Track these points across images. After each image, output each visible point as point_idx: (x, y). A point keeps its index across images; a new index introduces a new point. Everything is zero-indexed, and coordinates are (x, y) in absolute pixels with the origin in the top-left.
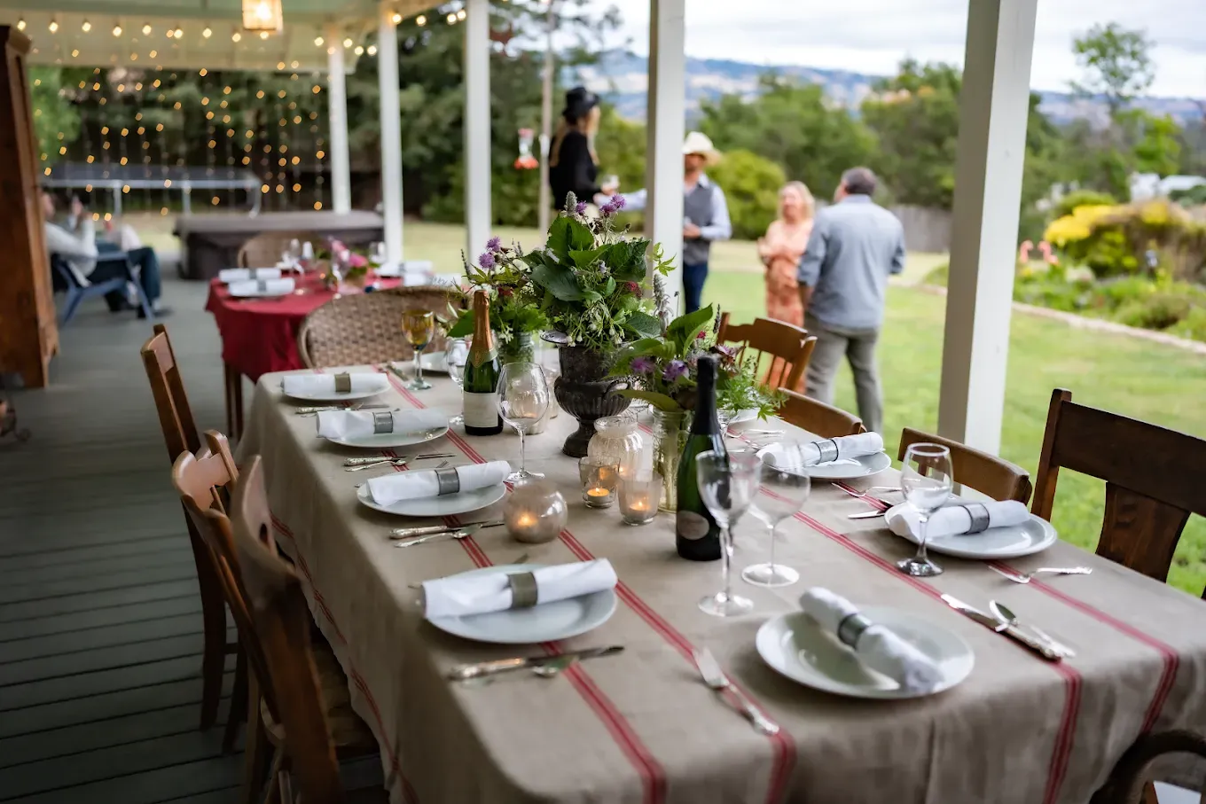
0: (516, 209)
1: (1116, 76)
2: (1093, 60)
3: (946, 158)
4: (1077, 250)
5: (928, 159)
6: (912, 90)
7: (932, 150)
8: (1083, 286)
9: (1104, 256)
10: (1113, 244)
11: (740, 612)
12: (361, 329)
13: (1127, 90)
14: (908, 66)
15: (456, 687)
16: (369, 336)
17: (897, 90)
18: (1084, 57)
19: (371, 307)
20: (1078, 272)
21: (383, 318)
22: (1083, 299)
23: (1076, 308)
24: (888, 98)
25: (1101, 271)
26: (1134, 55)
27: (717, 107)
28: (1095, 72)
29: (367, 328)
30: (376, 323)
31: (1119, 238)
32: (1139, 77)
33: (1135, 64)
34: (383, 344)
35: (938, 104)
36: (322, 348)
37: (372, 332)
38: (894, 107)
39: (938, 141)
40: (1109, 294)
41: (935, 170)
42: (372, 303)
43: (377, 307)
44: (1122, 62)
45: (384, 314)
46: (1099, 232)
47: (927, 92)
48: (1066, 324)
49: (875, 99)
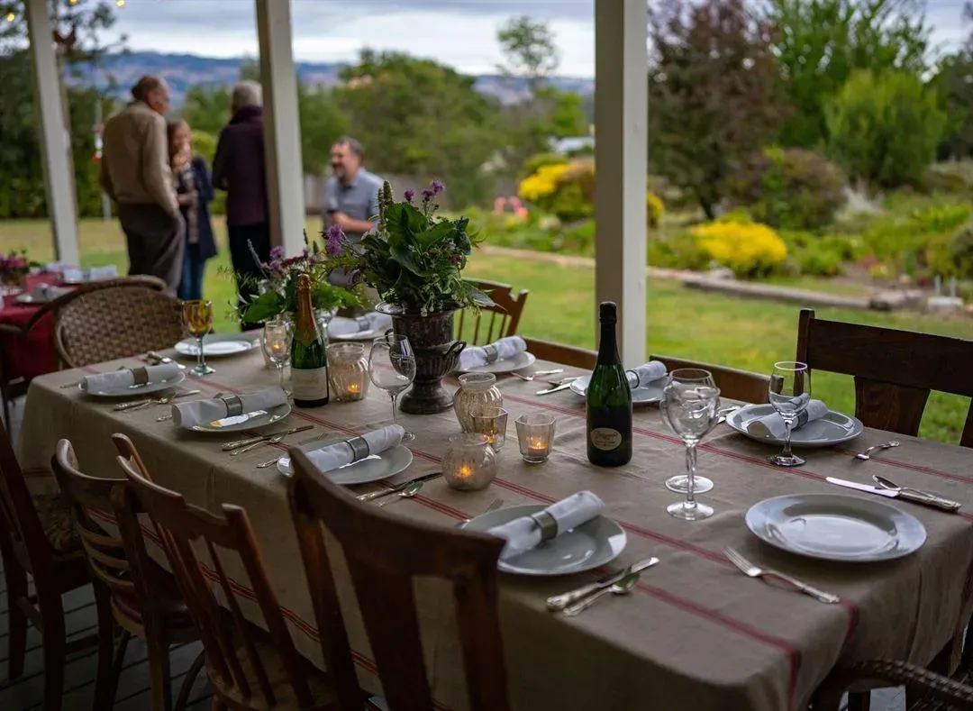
0: (30, 201)
1: (531, 59)
2: (514, 47)
3: (409, 133)
4: (545, 202)
5: (393, 134)
6: (374, 75)
7: (396, 126)
8: (553, 232)
9: (567, 207)
10: (572, 195)
11: (704, 516)
12: (111, 322)
13: (541, 71)
14: (367, 54)
15: (559, 616)
16: (120, 329)
17: (360, 76)
18: (507, 45)
19: (119, 301)
20: (547, 221)
21: (131, 310)
22: (557, 242)
23: (553, 250)
24: (354, 83)
25: (565, 218)
26: (542, 42)
27: (209, 98)
28: (517, 57)
29: (102, 324)
30: (125, 315)
31: (576, 190)
32: (549, 61)
33: (544, 49)
34: (133, 335)
35: (398, 87)
36: (77, 344)
37: (122, 325)
38: (359, 91)
39: (400, 118)
40: (577, 236)
41: (400, 143)
42: (120, 297)
43: (125, 300)
44: (535, 48)
45: (131, 306)
46: (561, 185)
47: (386, 77)
48: (553, 264)
49: (340, 84)
